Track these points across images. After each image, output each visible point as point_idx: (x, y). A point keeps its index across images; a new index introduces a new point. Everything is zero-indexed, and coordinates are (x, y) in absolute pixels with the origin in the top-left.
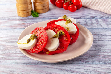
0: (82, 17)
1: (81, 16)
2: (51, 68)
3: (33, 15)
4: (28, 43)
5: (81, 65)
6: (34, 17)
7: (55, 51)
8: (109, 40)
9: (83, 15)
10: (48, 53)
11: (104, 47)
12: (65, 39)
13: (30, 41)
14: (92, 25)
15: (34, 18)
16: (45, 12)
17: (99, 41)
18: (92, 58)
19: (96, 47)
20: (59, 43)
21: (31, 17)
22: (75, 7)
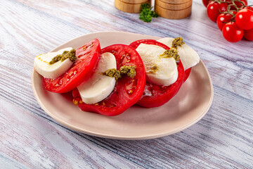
0: (241, 60)
1: (242, 58)
2: (64, 138)
3: (142, 13)
4: (51, 63)
5: (128, 162)
6: (140, 18)
7: (93, 105)
8: (244, 138)
9: (248, 59)
10: (76, 102)
11: (218, 147)
12: (129, 87)
13: (58, 61)
14: (244, 87)
15: (140, 21)
16: (173, 19)
17: (220, 130)
18: (164, 159)
19: (200, 139)
20: (113, 91)
21: (136, 17)
22: (239, 32)
